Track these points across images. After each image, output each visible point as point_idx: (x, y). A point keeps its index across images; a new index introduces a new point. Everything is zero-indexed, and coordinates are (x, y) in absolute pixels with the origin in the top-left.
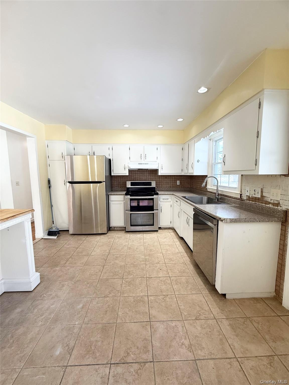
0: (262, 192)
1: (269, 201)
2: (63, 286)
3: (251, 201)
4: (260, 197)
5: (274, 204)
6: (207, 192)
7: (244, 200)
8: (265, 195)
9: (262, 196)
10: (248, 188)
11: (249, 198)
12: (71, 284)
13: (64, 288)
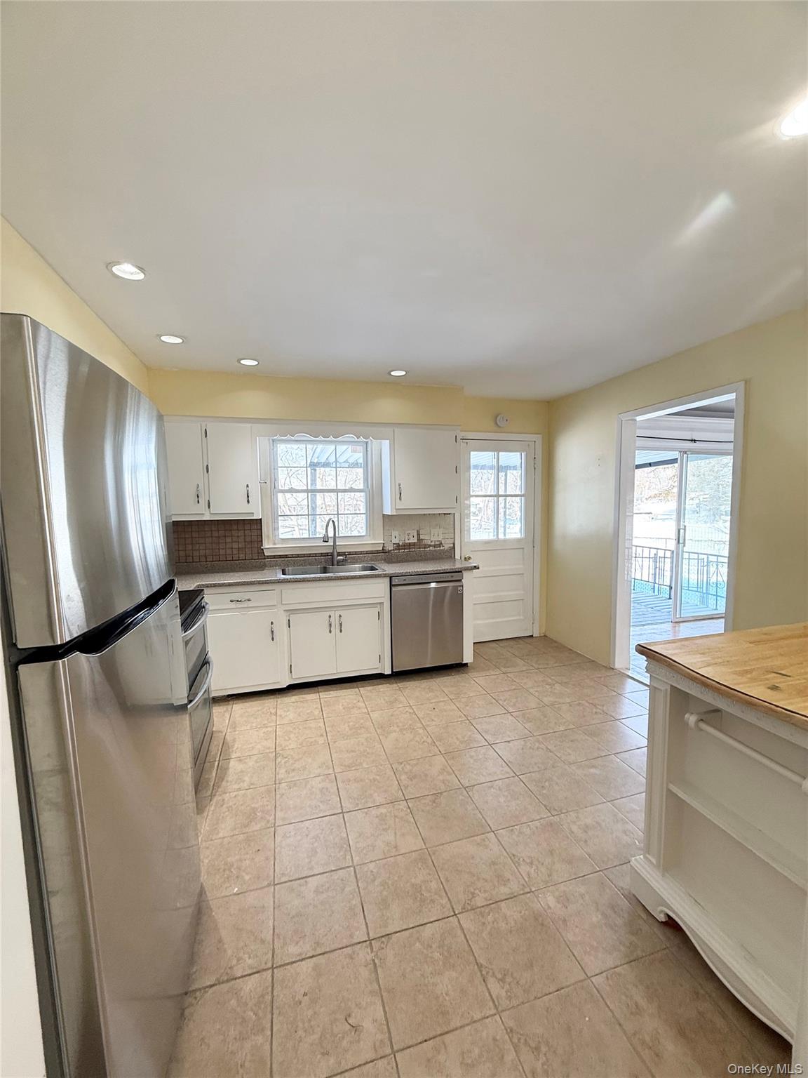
0: (418, 535)
1: (429, 543)
2: (586, 829)
3: (402, 549)
4: (416, 541)
5: (435, 546)
6: (265, 559)
7: (389, 552)
8: (423, 538)
9: (419, 539)
10: (395, 533)
11: (398, 547)
12: (570, 815)
13: (589, 821)
